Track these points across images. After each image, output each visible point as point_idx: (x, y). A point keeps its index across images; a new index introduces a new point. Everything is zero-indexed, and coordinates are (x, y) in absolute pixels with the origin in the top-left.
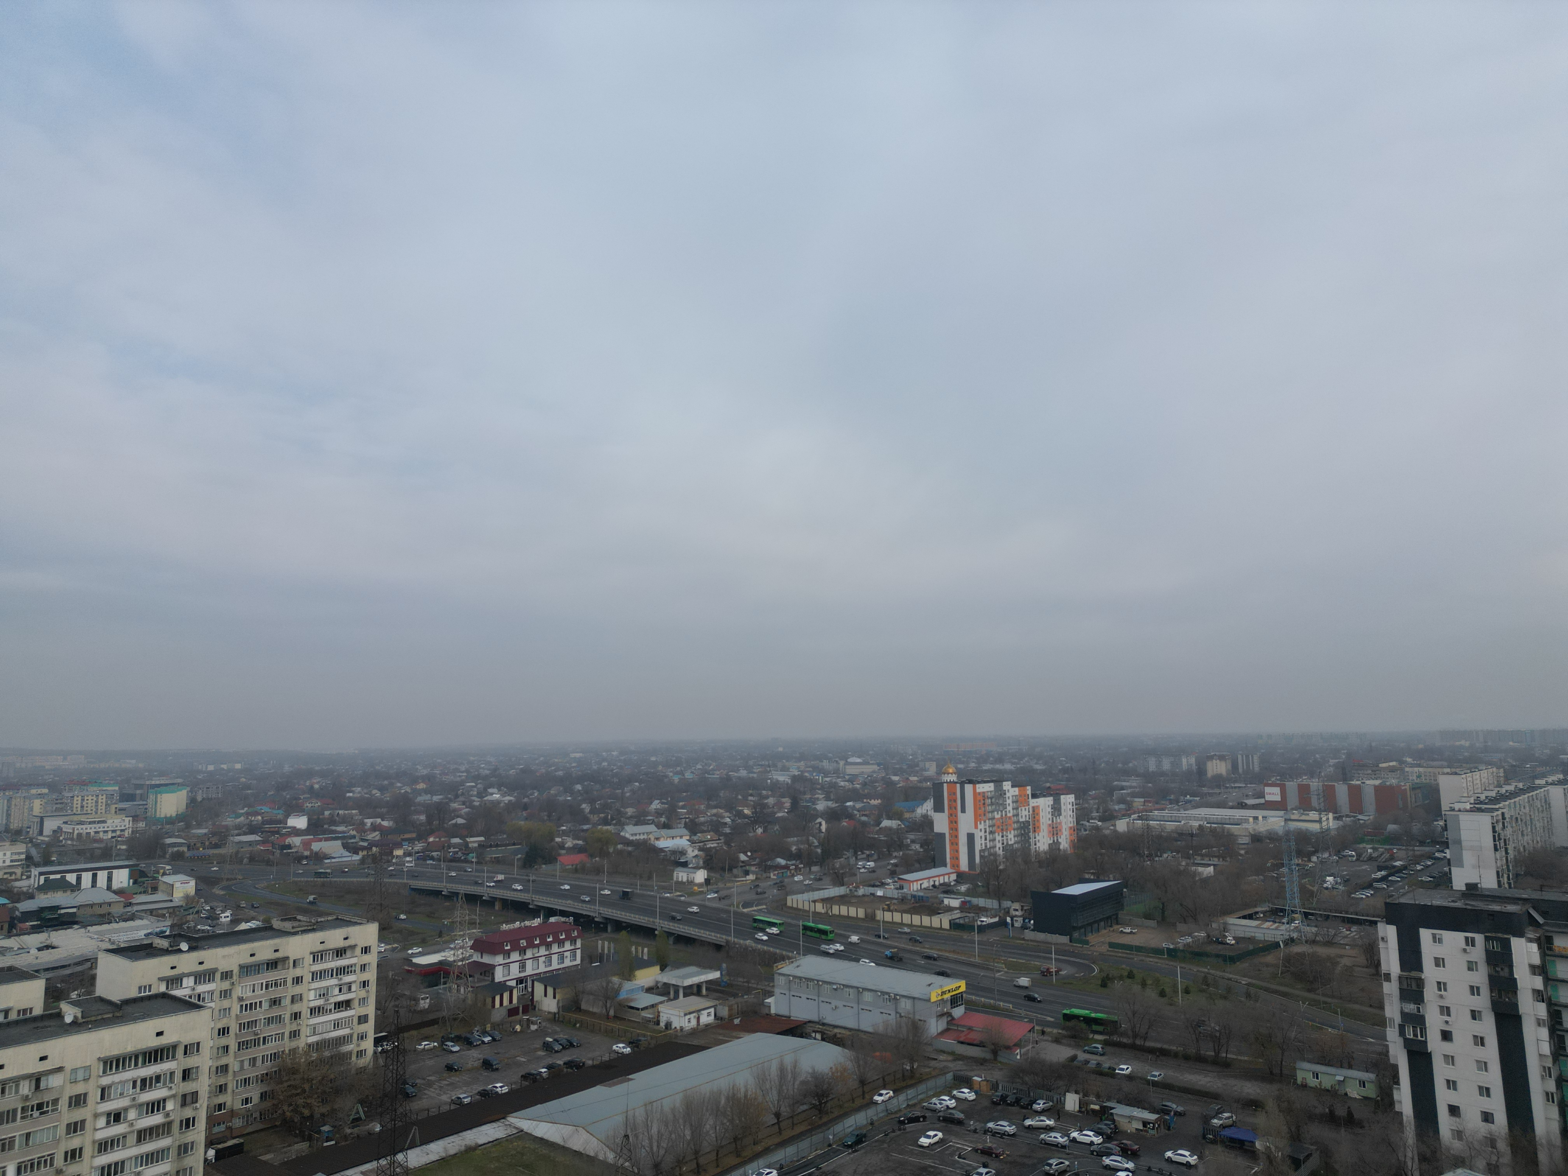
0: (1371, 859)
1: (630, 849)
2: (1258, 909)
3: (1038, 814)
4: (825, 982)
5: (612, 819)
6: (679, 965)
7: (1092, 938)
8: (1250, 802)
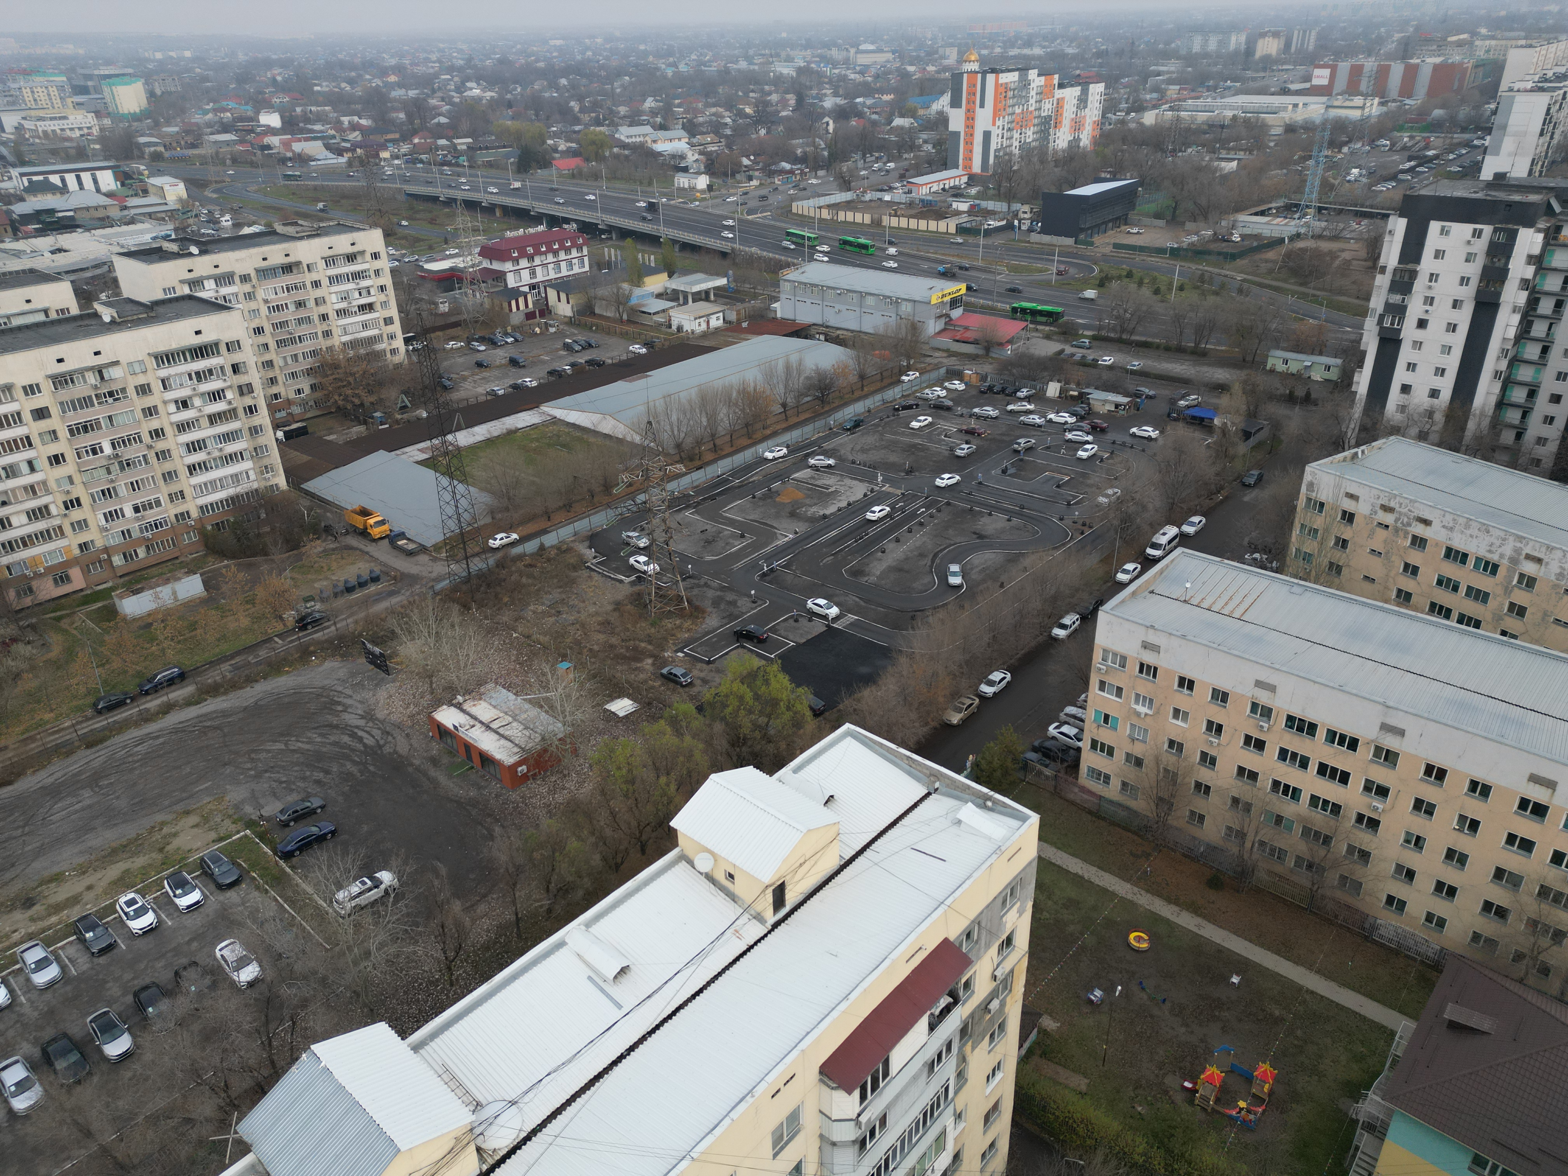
0: (1405, 148)
1: (626, 152)
2: (1273, 205)
3: (1062, 107)
4: (828, 287)
5: (605, 119)
6: (686, 272)
7: (1097, 239)
8: (1294, 87)
